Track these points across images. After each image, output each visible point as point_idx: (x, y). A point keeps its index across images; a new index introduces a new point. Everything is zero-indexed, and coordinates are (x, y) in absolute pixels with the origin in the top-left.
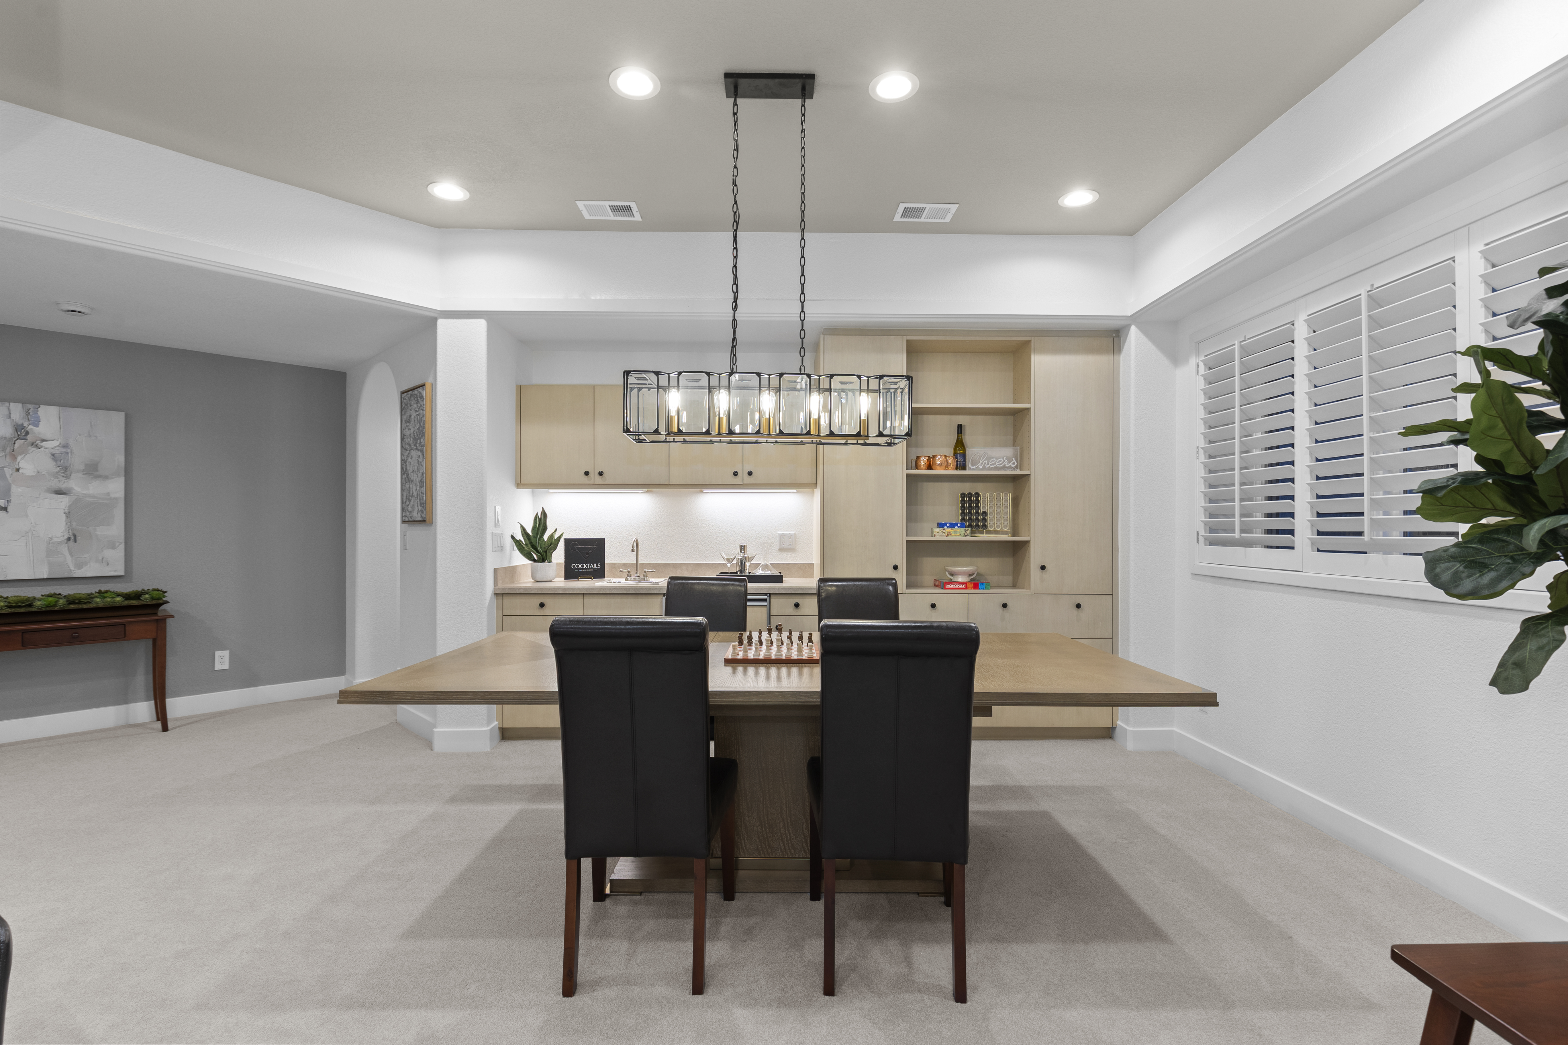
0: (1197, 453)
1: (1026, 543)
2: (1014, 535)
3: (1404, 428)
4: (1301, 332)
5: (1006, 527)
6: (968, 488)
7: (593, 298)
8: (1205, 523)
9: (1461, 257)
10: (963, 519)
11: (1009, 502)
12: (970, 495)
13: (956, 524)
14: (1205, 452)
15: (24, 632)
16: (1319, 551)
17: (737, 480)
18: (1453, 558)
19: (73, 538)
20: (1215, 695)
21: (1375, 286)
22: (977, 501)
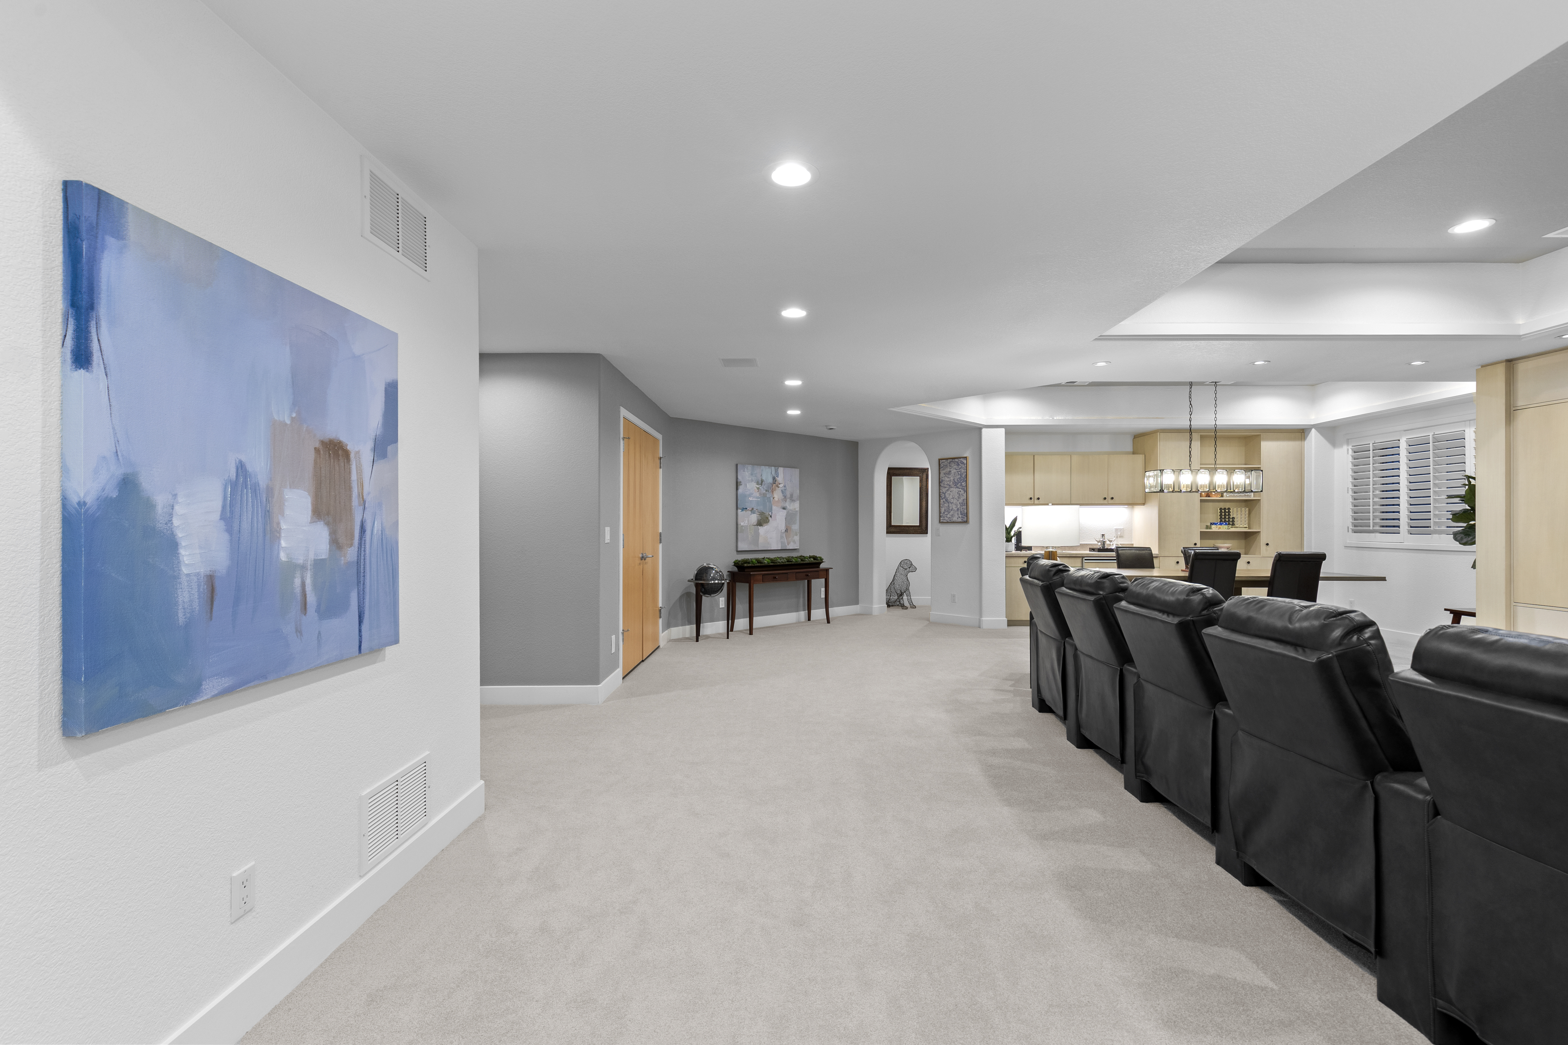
0: (1348, 490)
1: (1257, 533)
2: (1249, 528)
3: (1447, 496)
4: (1403, 445)
5: (1245, 525)
6: (1222, 505)
7: (1055, 418)
8: (1352, 523)
9: (1467, 431)
10: (1221, 521)
11: (1247, 512)
12: (1225, 509)
13: (1217, 523)
14: (1352, 490)
15: (763, 575)
16: (1411, 534)
17: (1105, 502)
18: (1461, 533)
19: (786, 531)
20: (1385, 577)
21: (1435, 433)
22: (1229, 512)
